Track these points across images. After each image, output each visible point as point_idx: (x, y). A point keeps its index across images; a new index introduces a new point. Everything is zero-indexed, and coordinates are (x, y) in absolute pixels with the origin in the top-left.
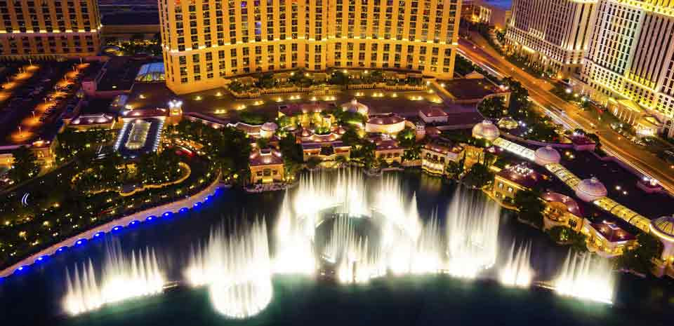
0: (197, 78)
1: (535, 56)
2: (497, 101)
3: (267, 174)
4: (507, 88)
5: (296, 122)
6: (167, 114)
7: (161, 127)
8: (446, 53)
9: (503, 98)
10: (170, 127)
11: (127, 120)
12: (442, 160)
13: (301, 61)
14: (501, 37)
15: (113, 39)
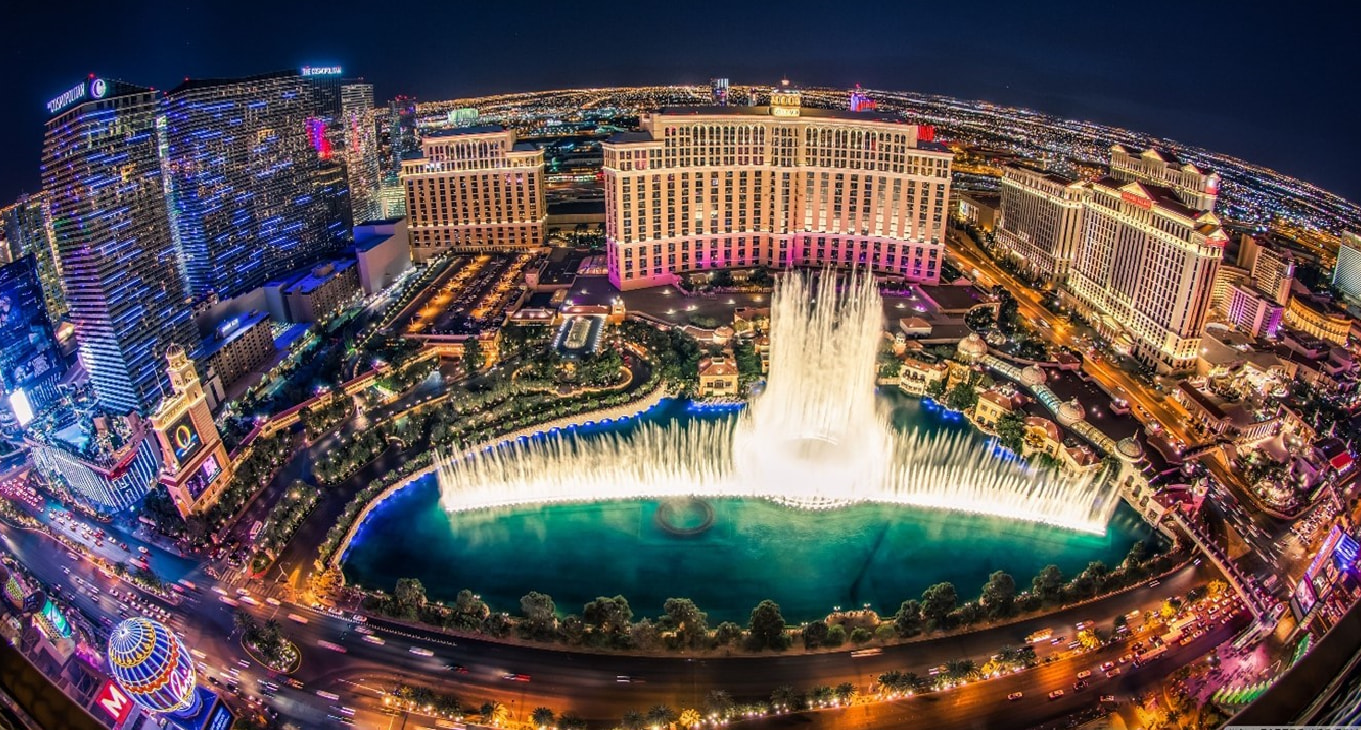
0: (644, 273)
1: (1025, 264)
2: (986, 311)
3: (719, 385)
4: (996, 297)
5: (755, 327)
6: (610, 311)
7: (602, 325)
8: (931, 254)
9: (992, 309)
10: (612, 326)
11: (567, 317)
12: (923, 379)
13: (763, 258)
14: (990, 237)
15: (557, 230)
